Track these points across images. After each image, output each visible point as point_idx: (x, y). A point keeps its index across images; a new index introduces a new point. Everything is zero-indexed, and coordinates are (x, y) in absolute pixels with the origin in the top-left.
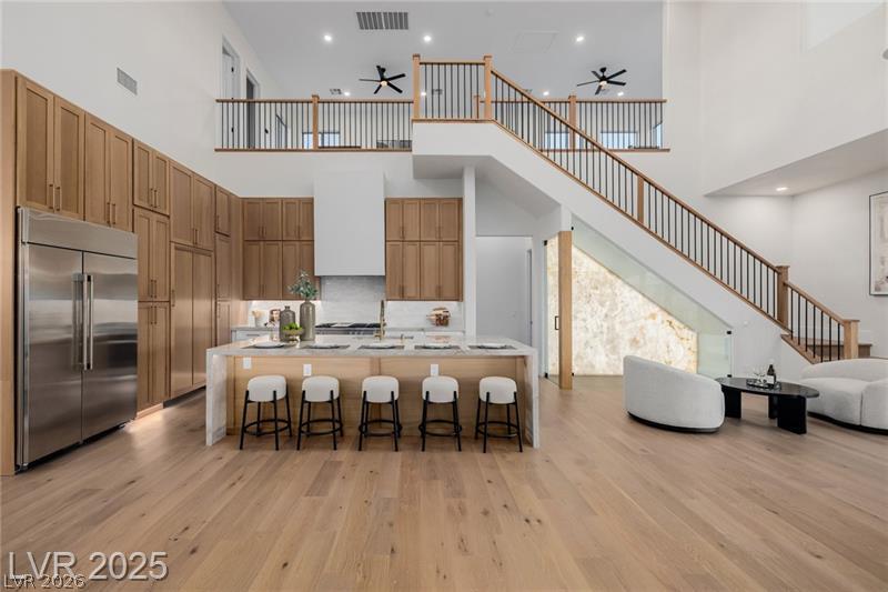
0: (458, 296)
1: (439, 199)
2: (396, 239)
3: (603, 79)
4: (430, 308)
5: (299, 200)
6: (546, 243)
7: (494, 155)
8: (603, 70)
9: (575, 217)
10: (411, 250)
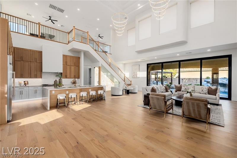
0: (79, 78)
1: (75, 57)
2: (65, 64)
3: (99, 37)
4: (71, 80)
5: (36, 51)
6: (95, 68)
7: (89, 51)
8: (99, 35)
9: (102, 65)
10: (68, 67)
